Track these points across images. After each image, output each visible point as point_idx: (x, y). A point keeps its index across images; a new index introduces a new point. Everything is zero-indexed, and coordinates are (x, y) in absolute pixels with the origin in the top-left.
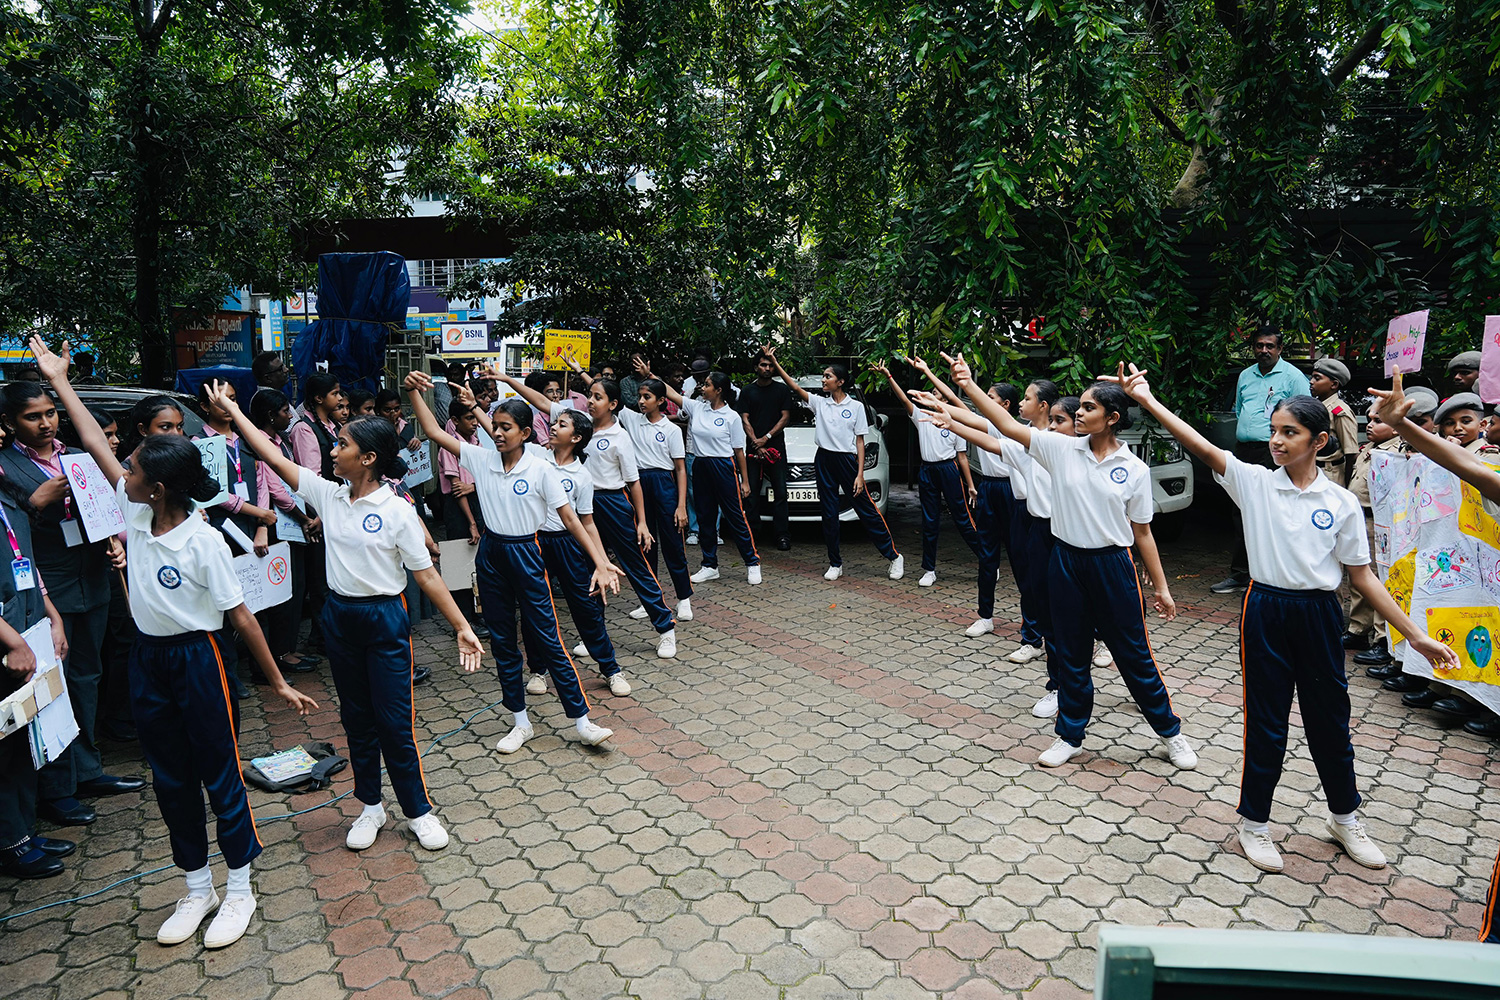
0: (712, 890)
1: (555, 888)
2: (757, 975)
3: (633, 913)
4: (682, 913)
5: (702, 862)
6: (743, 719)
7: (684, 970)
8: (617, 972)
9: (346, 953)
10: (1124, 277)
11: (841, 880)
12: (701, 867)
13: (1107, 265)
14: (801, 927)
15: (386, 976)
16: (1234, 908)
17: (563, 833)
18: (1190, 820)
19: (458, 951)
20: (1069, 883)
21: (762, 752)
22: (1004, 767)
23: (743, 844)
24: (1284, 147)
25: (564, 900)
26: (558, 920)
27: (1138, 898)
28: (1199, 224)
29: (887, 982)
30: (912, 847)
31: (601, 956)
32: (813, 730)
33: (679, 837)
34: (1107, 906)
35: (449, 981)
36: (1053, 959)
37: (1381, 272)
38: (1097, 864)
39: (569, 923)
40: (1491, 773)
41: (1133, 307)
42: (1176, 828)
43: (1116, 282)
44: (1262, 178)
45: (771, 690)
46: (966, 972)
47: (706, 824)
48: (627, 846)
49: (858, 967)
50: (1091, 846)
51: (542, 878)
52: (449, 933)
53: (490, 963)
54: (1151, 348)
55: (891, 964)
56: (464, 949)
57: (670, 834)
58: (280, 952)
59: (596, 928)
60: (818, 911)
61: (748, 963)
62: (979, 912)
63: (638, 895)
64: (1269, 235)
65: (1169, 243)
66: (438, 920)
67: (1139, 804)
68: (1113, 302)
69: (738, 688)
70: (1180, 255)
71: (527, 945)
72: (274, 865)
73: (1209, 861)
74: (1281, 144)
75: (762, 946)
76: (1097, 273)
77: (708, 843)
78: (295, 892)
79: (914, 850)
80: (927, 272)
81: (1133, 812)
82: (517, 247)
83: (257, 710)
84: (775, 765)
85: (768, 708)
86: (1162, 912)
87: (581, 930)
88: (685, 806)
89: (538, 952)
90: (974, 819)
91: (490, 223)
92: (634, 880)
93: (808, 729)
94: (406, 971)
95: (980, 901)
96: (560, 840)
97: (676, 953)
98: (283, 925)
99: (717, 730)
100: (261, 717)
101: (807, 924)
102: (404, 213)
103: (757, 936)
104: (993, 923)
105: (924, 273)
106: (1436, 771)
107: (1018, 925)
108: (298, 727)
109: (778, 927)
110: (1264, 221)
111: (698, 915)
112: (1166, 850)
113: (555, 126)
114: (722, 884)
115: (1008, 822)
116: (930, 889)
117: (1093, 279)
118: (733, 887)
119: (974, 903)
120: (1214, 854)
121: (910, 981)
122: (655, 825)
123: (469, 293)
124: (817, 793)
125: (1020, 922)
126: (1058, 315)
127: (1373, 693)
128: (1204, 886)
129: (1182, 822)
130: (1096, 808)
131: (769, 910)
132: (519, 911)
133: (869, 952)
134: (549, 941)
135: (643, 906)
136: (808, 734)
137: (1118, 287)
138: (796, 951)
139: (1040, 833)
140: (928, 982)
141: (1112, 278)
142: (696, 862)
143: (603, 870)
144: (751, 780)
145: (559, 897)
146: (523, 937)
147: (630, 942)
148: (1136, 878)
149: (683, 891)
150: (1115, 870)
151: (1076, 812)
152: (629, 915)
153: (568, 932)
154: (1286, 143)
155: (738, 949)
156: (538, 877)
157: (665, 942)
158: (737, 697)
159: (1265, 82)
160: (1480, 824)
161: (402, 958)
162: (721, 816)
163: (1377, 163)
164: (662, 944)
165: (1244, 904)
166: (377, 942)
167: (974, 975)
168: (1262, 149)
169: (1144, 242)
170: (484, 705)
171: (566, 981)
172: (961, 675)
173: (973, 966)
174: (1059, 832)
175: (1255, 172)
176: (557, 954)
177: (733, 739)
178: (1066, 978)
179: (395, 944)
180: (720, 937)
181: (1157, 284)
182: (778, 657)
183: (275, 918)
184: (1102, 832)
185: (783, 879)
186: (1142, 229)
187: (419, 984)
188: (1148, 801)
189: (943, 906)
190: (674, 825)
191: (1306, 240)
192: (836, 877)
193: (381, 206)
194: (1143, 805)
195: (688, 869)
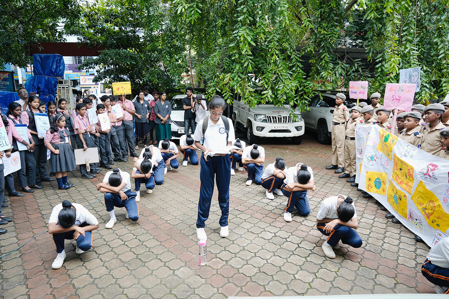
0: (152, 259)
1: (103, 260)
2: (163, 285)
3: (127, 267)
4: (142, 267)
5: (150, 250)
6: (166, 203)
7: (141, 285)
8: (120, 287)
9: (32, 287)
10: (284, 67)
11: (191, 254)
12: (149, 251)
13: (279, 63)
14: (178, 269)
15: (45, 294)
16: (305, 258)
17: (107, 242)
18: (296, 231)
19: (70, 283)
20: (259, 252)
21: (171, 213)
22: (243, 216)
23: (163, 243)
24: (331, 30)
25: (106, 264)
26: (103, 270)
27: (278, 256)
28: (306, 51)
29: (203, 286)
30: (213, 243)
31: (116, 282)
32: (187, 206)
33: (143, 242)
34: (270, 259)
35: (66, 293)
36: (252, 276)
37: (356, 68)
38: (268, 246)
39: (106, 272)
40: (378, 213)
41: (287, 75)
42: (292, 234)
43: (281, 68)
44: (324, 39)
45: (175, 193)
46: (227, 281)
47: (152, 237)
48: (127, 245)
49: (194, 281)
50: (266, 240)
51: (99, 257)
52: (68, 277)
53: (80, 287)
54: (292, 88)
55: (204, 280)
56: (72, 282)
57: (140, 241)
58: (8, 290)
59: (115, 273)
60: (184, 264)
61: (161, 282)
62: (232, 263)
63: (129, 261)
64: (326, 55)
65: (298, 57)
66: (64, 273)
67: (281, 227)
68: (281, 74)
69: (165, 193)
70: (301, 60)
71: (93, 280)
72: (10, 259)
73: (300, 244)
74: (330, 29)
75: (166, 276)
76: (276, 65)
77: (152, 243)
78: (16, 268)
79: (214, 243)
80: (226, 64)
81: (279, 229)
82: (100, 53)
83: (9, 206)
84: (174, 217)
85: (174, 199)
86: (285, 260)
87: (110, 274)
88: (145, 232)
89: (96, 282)
90: (233, 233)
91: (92, 45)
92: (128, 256)
93: (185, 206)
94: (52, 292)
95: (232, 259)
96: (106, 244)
97: (139, 279)
98: (10, 280)
99: (158, 206)
100: (11, 208)
101: (180, 268)
102: (64, 41)
103: (165, 273)
104: (236, 266)
105: (225, 64)
106: (364, 213)
107: (243, 266)
108: (23, 211)
109: (171, 270)
110: (324, 51)
111: (147, 267)
112: (288, 241)
113: (112, 15)
114: (155, 256)
115: (243, 233)
116: (218, 256)
117: (275, 67)
118: (158, 258)
119: (231, 259)
120: (302, 241)
121: (210, 285)
122: (136, 238)
123: (85, 68)
124: (186, 226)
125: (244, 265)
126: (264, 77)
127: (350, 190)
128: (298, 251)
129: (293, 232)
130: (269, 229)
131: (169, 264)
132: (91, 269)
133: (198, 277)
134: (100, 278)
135: (130, 265)
136: (185, 207)
137: (282, 70)
138: (176, 277)
139: (252, 237)
140: (215, 285)
141: (281, 67)
142: (148, 249)
143: (118, 254)
144: (167, 222)
145: (104, 263)
146: (91, 277)
147: (125, 277)
148: (279, 250)
149: (143, 259)
150: (273, 248)
151: (263, 230)
152: (126, 268)
153: (106, 275)
154: (331, 28)
155: (158, 277)
156: (98, 257)
157: (136, 276)
158: (165, 196)
159: (326, 10)
160: (373, 228)
161: (51, 287)
162: (156, 234)
163: (360, 34)
164: (135, 277)
165: (308, 256)
166: (43, 283)
167: (229, 282)
168: (325, 30)
169: (291, 56)
170: (86, 201)
171: (104, 291)
172: (233, 187)
173: (228, 279)
174: (257, 236)
175: (322, 36)
176: (102, 282)
177: (162, 210)
178: (255, 282)
179: (49, 283)
180: (153, 274)
181: (294, 69)
182: (178, 183)
183: (7, 278)
184: (270, 236)
185: (174, 254)
186: (290, 52)
187: (56, 296)
188: (284, 226)
189: (221, 261)
190: (142, 238)
191: (337, 57)
192: (190, 253)
193: (56, 38)
194: (283, 227)
195: (145, 252)
